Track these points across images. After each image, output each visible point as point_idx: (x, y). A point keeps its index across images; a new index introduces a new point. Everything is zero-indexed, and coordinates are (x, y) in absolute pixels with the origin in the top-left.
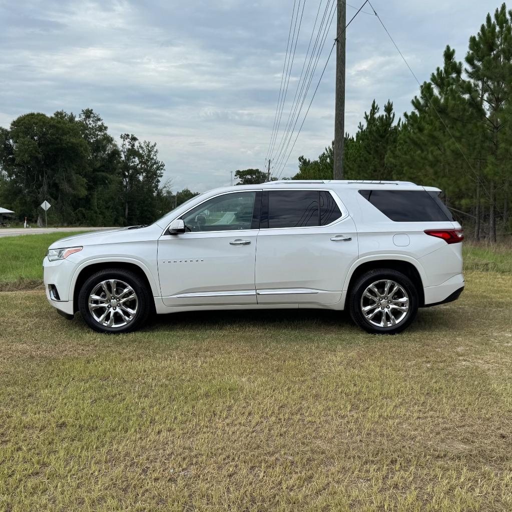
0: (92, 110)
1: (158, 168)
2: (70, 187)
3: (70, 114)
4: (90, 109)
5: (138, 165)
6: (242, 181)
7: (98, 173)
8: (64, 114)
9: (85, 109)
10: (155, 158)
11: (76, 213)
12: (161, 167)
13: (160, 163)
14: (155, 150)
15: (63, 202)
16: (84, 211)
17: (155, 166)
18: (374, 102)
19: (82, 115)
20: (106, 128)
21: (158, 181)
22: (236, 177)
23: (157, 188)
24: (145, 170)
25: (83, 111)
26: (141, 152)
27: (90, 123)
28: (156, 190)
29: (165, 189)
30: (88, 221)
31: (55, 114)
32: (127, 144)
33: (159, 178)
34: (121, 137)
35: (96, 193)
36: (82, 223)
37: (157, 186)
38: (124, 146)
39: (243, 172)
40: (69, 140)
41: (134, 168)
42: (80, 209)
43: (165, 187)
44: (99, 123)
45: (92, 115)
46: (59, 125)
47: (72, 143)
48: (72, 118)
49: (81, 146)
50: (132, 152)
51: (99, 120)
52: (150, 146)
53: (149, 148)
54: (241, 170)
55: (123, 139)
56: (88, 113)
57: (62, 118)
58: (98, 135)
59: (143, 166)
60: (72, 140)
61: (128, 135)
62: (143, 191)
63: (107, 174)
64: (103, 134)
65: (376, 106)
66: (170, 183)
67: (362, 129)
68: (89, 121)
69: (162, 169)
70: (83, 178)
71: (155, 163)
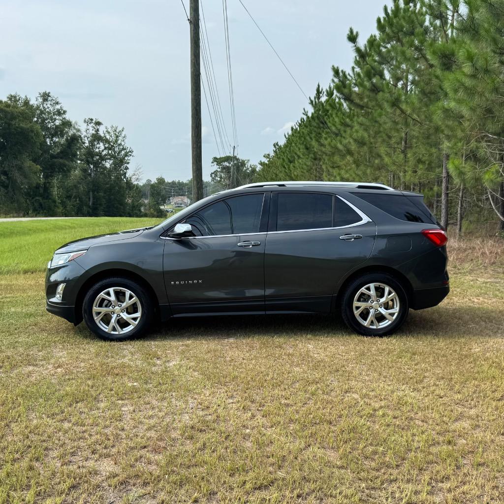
0: (49, 93)
1: (126, 155)
2: (21, 175)
3: (24, 97)
4: (47, 92)
5: (103, 151)
6: (219, 168)
7: (56, 160)
8: (18, 97)
9: (42, 91)
10: (123, 143)
11: (33, 203)
12: (130, 153)
13: (129, 149)
14: (123, 135)
15: (13, 191)
16: (41, 201)
17: (123, 152)
18: (319, 86)
19: (39, 98)
20: (65, 112)
21: (127, 168)
22: (213, 164)
23: (125, 176)
24: (113, 157)
25: (40, 94)
26: (108, 137)
27: (48, 106)
28: (125, 177)
29: (134, 177)
30: (45, 211)
31: (8, 98)
32: (91, 129)
33: (128, 166)
34: (85, 121)
35: (55, 181)
36: (39, 213)
37: (125, 173)
38: (88, 131)
39: (220, 158)
40: (19, 125)
41: (99, 154)
42: (37, 198)
43: (134, 175)
44: (58, 107)
45: (50, 98)
46: (8, 109)
47: (22, 128)
48: (26, 103)
49: (32, 131)
50: (97, 138)
51: (57, 103)
52: (117, 131)
53: (117, 134)
54: (218, 157)
55: (86, 124)
56: (46, 97)
57: (16, 101)
58: (55, 119)
59: (110, 152)
60: (21, 125)
61: (92, 120)
62: (111, 178)
63: (65, 161)
64: (61, 118)
65: (321, 90)
66: (140, 171)
67: (307, 115)
68: (47, 104)
69: (130, 155)
70: (36, 165)
71: (123, 149)
